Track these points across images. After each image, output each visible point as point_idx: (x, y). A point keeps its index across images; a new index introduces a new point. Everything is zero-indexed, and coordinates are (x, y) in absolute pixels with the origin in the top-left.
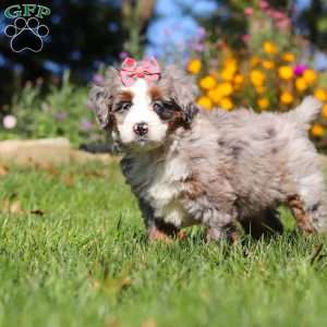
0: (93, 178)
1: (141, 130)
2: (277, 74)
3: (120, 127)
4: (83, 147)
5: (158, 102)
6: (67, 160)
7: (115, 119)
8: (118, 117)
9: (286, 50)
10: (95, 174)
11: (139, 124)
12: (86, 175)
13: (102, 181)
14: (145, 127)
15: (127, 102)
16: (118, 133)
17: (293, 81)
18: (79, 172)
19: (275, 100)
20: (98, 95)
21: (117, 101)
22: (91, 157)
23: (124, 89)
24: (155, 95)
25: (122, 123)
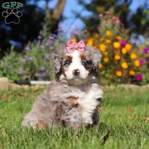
0: (19, 96)
1: (76, 73)
2: (113, 46)
3: (66, 73)
4: (16, 82)
5: (84, 61)
6: (7, 88)
7: (63, 69)
8: (65, 68)
9: (118, 34)
10: (20, 95)
11: (75, 70)
12: (15, 95)
13: (23, 98)
14: (78, 71)
15: (69, 61)
16: (65, 76)
17: (121, 49)
18: (12, 94)
19: (111, 58)
20: (55, 58)
21: (64, 60)
22: (19, 86)
23: (68, 55)
24: (83, 57)
25: (67, 71)
